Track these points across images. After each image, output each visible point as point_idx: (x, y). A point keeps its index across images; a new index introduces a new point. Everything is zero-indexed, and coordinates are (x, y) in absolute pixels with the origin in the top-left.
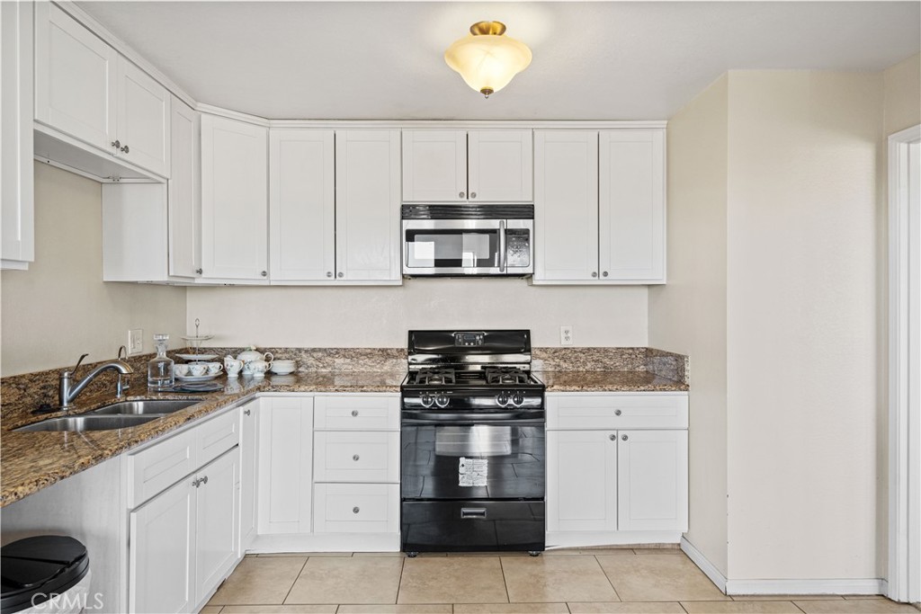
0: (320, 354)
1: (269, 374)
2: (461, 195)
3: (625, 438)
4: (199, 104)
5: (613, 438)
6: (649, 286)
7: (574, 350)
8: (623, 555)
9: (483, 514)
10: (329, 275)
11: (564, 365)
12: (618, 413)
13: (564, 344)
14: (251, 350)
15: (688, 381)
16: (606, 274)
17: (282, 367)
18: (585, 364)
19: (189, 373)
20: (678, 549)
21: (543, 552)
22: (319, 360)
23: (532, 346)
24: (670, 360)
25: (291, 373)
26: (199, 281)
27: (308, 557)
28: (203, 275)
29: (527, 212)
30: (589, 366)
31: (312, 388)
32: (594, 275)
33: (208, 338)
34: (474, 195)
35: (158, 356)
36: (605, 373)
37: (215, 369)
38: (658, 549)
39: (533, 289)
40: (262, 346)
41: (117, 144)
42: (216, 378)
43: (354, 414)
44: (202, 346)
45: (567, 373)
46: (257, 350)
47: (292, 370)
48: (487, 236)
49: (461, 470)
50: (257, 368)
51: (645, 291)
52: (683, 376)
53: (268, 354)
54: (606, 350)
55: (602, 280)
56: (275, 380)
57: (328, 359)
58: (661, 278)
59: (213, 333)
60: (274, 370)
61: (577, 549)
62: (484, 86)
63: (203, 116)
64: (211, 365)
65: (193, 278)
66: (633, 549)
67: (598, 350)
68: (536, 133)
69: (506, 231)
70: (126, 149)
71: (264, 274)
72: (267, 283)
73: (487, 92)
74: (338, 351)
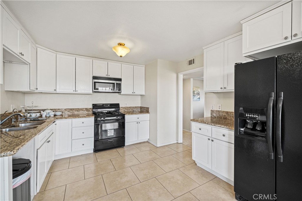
0: (69, 110)
1: (55, 115)
2: (106, 75)
3: (139, 123)
4: (37, 45)
5: (137, 123)
6: (141, 95)
7: (127, 107)
8: (138, 145)
9: (113, 141)
10: (74, 91)
11: (126, 110)
12: (138, 118)
13: (126, 106)
14: (48, 109)
15: (149, 112)
16: (135, 93)
17: (58, 113)
18: (129, 110)
19: (31, 116)
20: (148, 142)
21: (124, 147)
22: (68, 111)
23: (120, 106)
24: (146, 108)
25: (61, 115)
26: (36, 91)
27: (70, 158)
28: (38, 90)
29: (120, 80)
30: (130, 110)
31: (72, 117)
32: (133, 93)
33: (35, 107)
34: (109, 75)
35: (22, 112)
36: (133, 111)
37: (38, 115)
38: (144, 142)
39: (121, 95)
40: (51, 108)
41: (21, 53)
42: (39, 117)
43: (83, 123)
44: (33, 109)
45: (126, 112)
46: (50, 109)
47: (61, 114)
48: (112, 84)
49: (108, 132)
50: (52, 114)
51: (140, 96)
52: (149, 111)
53: (54, 110)
54: (133, 107)
55: (134, 94)
56: (57, 117)
57: (71, 111)
58: (144, 94)
59: (36, 105)
60: (56, 114)
61: (130, 145)
62: (120, 55)
63: (38, 48)
64: (37, 114)
65: (34, 90)
66: (140, 143)
67: (132, 107)
68: (122, 64)
69: (116, 83)
70: (23, 55)
71: (55, 90)
72: (55, 93)
73: (121, 56)
74: (74, 109)
